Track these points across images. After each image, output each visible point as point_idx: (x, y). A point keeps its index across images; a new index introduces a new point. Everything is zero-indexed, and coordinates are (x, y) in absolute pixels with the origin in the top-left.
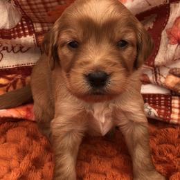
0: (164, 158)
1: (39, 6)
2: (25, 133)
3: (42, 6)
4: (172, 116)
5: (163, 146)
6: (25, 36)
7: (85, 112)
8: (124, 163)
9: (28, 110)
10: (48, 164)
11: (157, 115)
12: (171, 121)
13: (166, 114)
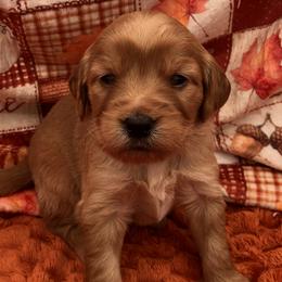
0: (246, 253)
1: (53, 36)
2: (28, 233)
3: (57, 36)
4: (248, 194)
5: (242, 237)
6: (23, 85)
7: (135, 184)
8: (189, 264)
9: (28, 198)
10: (73, 276)
11: (226, 194)
12: (247, 201)
13: (239, 192)
